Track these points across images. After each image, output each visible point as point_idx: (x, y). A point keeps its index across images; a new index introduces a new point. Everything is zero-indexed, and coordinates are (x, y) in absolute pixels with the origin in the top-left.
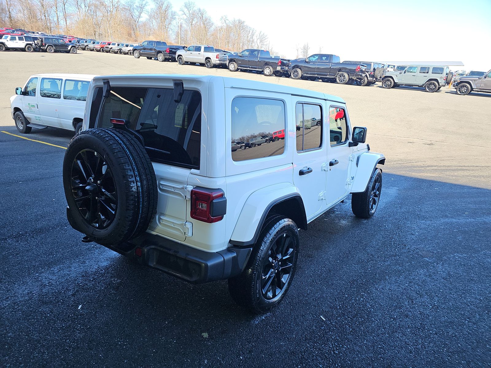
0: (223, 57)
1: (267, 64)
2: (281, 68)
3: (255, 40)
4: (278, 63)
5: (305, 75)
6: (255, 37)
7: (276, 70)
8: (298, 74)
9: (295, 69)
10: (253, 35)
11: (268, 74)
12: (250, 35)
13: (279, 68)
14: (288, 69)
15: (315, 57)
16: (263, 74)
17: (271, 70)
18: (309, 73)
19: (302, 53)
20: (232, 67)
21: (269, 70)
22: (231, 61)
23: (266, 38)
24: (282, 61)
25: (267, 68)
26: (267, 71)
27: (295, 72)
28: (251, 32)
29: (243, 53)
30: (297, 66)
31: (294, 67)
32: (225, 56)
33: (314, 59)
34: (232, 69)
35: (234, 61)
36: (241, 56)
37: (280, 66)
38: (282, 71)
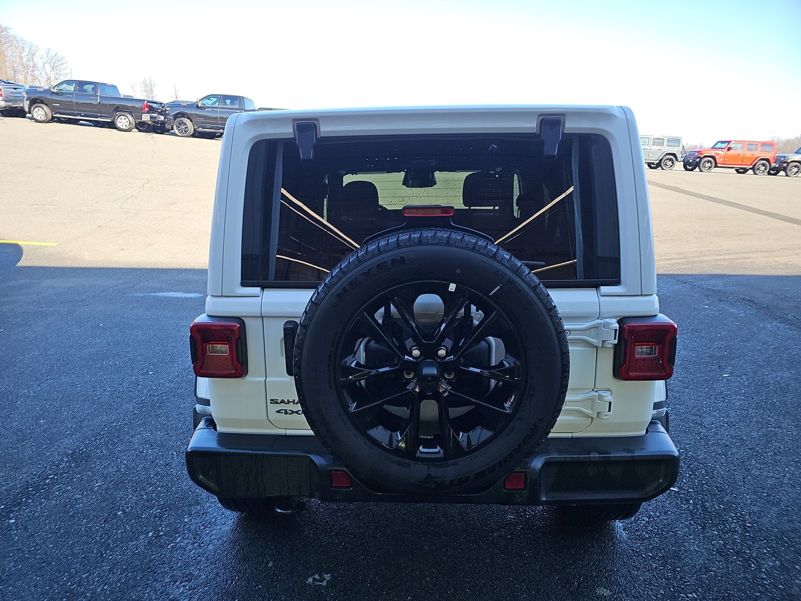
0: (12, 95)
1: (118, 109)
2: (151, 117)
3: (40, 65)
4: (142, 109)
5: (200, 129)
6: (37, 59)
7: (140, 120)
8: (186, 128)
9: (178, 120)
10: (33, 55)
11: (124, 127)
12: (27, 54)
13: (146, 118)
14: (165, 118)
15: (211, 99)
16: (116, 128)
17: (131, 121)
18: (208, 127)
19: (144, 92)
20: (40, 112)
21: (128, 120)
22: (34, 102)
23: (64, 62)
24: (149, 104)
25: (122, 117)
26: (123, 121)
27: (179, 124)
28: (27, 49)
29: (61, 87)
30: (183, 115)
31: (176, 116)
32: (16, 93)
33: (209, 103)
34: (40, 119)
35: (42, 102)
36: (57, 94)
37: (148, 113)
38: (150, 123)
